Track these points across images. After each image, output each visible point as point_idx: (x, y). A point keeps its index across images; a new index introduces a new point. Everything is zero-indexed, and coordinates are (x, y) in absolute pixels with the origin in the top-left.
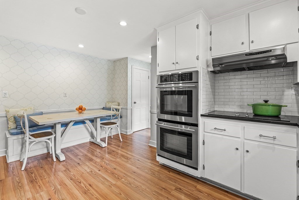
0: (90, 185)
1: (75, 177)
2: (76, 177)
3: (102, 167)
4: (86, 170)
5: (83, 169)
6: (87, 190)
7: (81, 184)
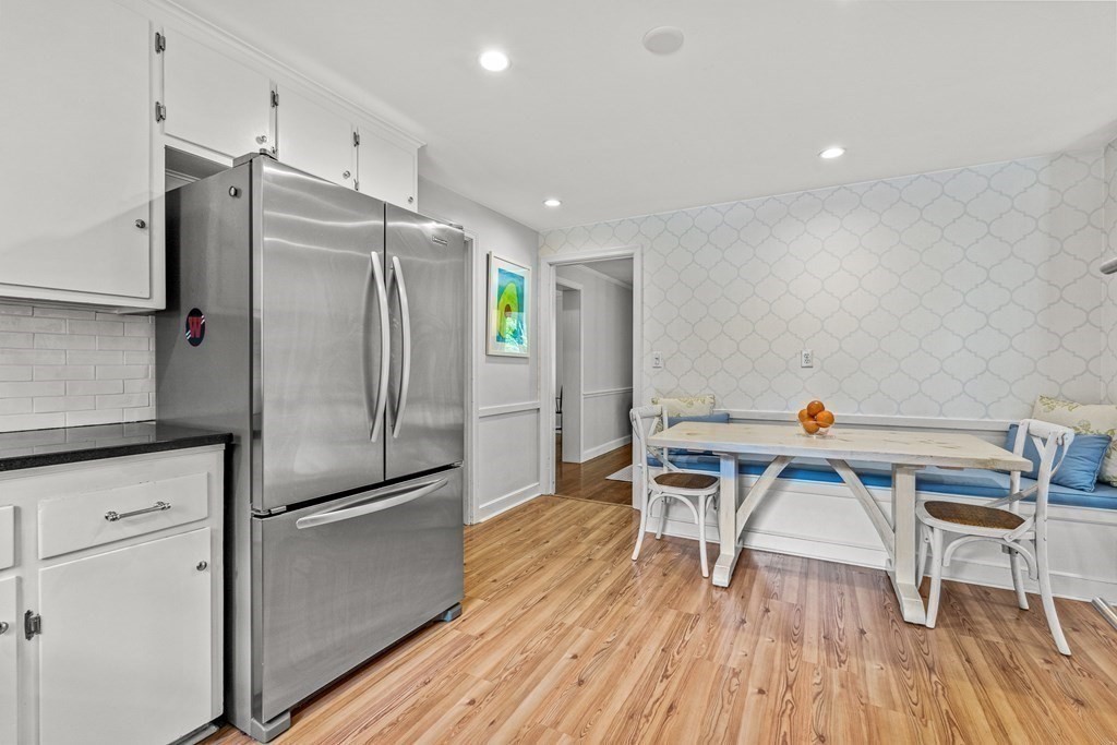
0: (671, 708)
1: (678, 653)
2: (681, 655)
3: (789, 687)
4: (729, 656)
5: (727, 646)
6: (646, 712)
7: (662, 681)
